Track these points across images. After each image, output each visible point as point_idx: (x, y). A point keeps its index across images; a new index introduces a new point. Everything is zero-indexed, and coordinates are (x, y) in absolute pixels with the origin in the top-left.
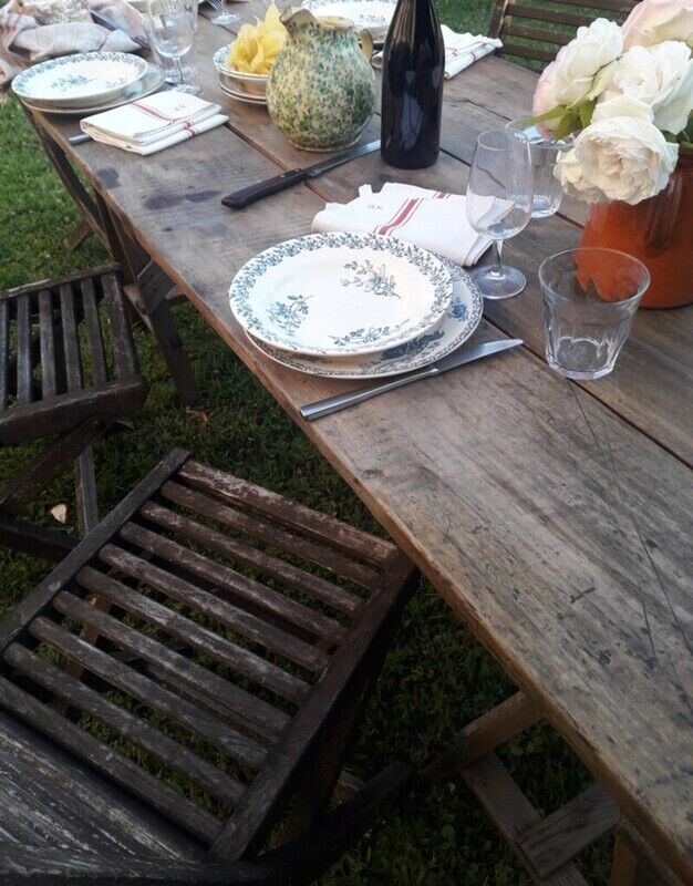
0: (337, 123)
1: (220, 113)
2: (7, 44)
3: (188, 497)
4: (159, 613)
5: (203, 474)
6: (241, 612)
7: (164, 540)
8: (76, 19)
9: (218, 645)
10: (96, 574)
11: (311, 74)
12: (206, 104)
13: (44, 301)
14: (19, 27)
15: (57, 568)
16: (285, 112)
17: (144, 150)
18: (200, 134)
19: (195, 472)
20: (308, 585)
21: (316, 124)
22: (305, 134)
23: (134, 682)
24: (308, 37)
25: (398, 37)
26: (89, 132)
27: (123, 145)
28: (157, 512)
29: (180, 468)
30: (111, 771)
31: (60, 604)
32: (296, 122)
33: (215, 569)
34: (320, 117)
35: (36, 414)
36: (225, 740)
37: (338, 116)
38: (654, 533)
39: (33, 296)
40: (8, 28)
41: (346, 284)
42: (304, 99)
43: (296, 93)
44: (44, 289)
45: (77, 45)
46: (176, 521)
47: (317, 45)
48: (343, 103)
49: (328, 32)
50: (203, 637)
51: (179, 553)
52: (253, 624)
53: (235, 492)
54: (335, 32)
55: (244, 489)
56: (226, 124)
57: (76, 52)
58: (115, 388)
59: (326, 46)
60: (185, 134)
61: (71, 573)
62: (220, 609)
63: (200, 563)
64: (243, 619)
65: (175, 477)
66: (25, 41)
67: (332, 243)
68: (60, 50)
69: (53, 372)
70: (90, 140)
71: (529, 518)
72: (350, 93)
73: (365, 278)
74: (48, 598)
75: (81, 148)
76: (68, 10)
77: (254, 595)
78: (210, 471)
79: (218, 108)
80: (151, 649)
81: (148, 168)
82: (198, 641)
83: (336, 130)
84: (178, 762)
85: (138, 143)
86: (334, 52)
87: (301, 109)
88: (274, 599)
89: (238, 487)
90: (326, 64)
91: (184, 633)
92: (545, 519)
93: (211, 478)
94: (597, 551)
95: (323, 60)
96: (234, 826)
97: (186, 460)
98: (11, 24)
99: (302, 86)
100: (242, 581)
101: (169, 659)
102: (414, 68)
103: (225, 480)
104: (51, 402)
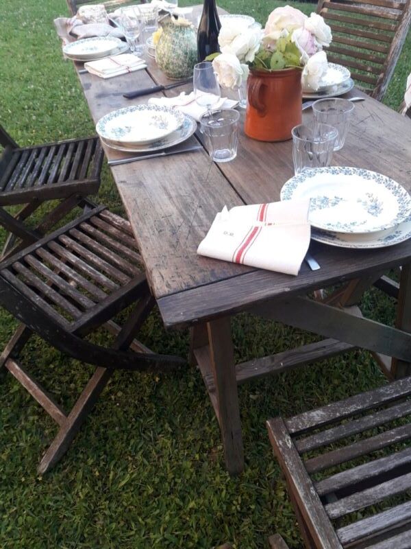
0: (180, 67)
1: (145, 63)
2: (69, 31)
3: (99, 222)
4: (73, 259)
5: (109, 215)
6: (104, 262)
7: (84, 235)
8: (100, 22)
9: (91, 271)
10: (55, 243)
11: (169, 45)
12: (139, 59)
13: (71, 147)
14: (74, 24)
15: (41, 240)
16: (159, 61)
17: (105, 77)
18: (132, 72)
19: (106, 214)
20: (134, 256)
21: (171, 67)
22: (168, 71)
23: (56, 278)
24: (169, 29)
25: (203, 29)
26: (87, 69)
27: (98, 74)
28: (86, 226)
29: (100, 212)
30: (37, 303)
31: (39, 252)
32: (164, 66)
33: (101, 248)
34: (173, 63)
35: (52, 188)
36: (81, 299)
37: (181, 64)
38: (204, 204)
39: (67, 145)
40: (70, 25)
41: (150, 124)
42: (166, 56)
43: (163, 52)
44: (73, 142)
45: (96, 34)
46: (91, 230)
47: (173, 32)
48: (182, 58)
49: (177, 27)
50: (87, 268)
51: (88, 240)
52: (107, 266)
53: (119, 223)
54: (181, 27)
55: (123, 222)
56: (146, 69)
57: (95, 36)
58: (86, 181)
59: (177, 33)
60: (126, 71)
61: (46, 242)
62: (97, 260)
63: (95, 245)
64: (104, 264)
65: (98, 215)
66: (76, 31)
67: (149, 108)
68: (88, 35)
69: (65, 174)
70: (87, 72)
71: (165, 197)
72: (186, 54)
73: (158, 123)
74: (34, 249)
75: (82, 75)
76: (97, 18)
77: (112, 257)
78: (112, 214)
79: (144, 61)
80: (66, 269)
81: (104, 83)
82: (84, 269)
83: (180, 70)
84: (62, 304)
85: (103, 73)
86: (181, 36)
87: (165, 60)
88: (118, 259)
89: (121, 221)
90: (176, 40)
91: (80, 265)
92: (170, 198)
93: (111, 217)
94: (181, 207)
95: (174, 39)
96: (73, 324)
97: (104, 209)
98: (71, 23)
99: (166, 50)
100: (109, 252)
101: (71, 273)
102: (209, 44)
103: (117, 218)
104: (60, 183)
